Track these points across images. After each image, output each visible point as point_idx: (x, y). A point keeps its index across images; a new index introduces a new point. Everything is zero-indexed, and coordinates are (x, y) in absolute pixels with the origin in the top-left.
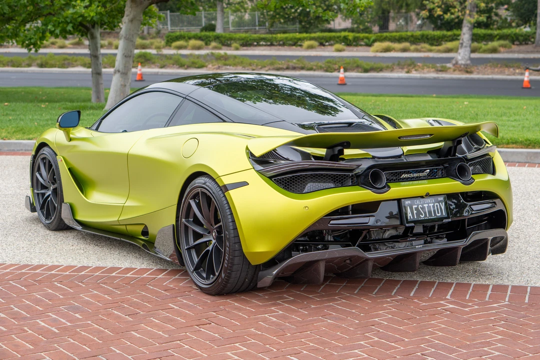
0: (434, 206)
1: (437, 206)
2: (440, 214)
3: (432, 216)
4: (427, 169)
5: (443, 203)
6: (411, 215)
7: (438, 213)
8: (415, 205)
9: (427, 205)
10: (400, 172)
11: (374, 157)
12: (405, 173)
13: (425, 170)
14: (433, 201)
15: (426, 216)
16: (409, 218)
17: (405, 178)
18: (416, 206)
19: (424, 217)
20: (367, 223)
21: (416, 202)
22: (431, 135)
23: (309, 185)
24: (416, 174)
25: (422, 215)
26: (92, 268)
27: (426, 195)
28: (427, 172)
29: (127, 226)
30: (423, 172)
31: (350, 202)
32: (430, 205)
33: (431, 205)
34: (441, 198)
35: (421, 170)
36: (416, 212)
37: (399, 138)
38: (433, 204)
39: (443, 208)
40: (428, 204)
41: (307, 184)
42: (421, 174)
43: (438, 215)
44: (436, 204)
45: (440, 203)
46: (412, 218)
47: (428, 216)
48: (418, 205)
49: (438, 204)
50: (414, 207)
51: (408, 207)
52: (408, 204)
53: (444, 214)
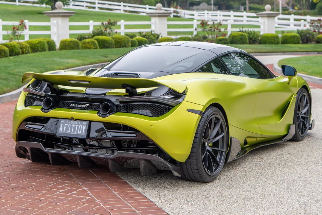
0: (78, 127)
1: (80, 127)
3: (75, 133)
5: (85, 126)
7: (80, 132)
8: (67, 124)
9: (74, 125)
14: (79, 123)
15: (71, 131)
16: (60, 131)
17: (72, 107)
18: (67, 125)
19: (69, 132)
20: (41, 130)
21: (68, 122)
24: (80, 105)
25: (69, 131)
28: (87, 105)
30: (85, 105)
32: (76, 125)
33: (77, 126)
34: (85, 123)
35: (84, 103)
36: (66, 128)
38: (78, 126)
39: (84, 129)
40: (75, 124)
44: (80, 126)
45: (83, 126)
46: (62, 131)
47: (72, 132)
48: (68, 124)
49: (81, 126)
50: (66, 125)
51: (62, 124)
52: (63, 123)
53: (83, 133)
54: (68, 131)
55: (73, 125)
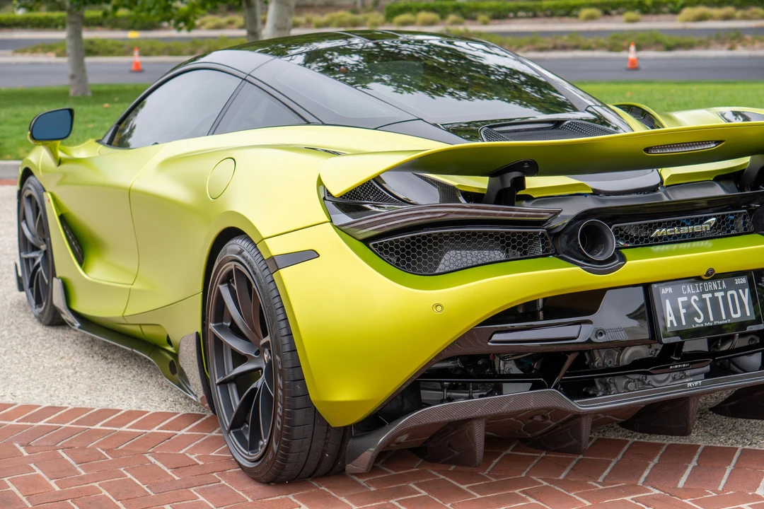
0: (724, 298)
1: (732, 296)
2: (739, 315)
3: (722, 320)
4: (710, 217)
5: (747, 290)
6: (673, 318)
7: (736, 312)
8: (684, 296)
9: (710, 295)
10: (650, 225)
11: (596, 193)
12: (660, 225)
13: (706, 218)
14: (724, 286)
15: (707, 318)
16: (669, 325)
17: (661, 238)
18: (685, 299)
19: (703, 323)
20: (575, 338)
21: (686, 290)
22: (718, 142)
23: (446, 256)
24: (686, 228)
25: (699, 318)
26: (65, 411)
27: (707, 274)
28: (710, 223)
29: (143, 327)
30: (701, 223)
31: (540, 292)
32: (716, 294)
33: (719, 295)
34: (743, 280)
35: (697, 219)
36: (684, 311)
37: (647, 150)
38: (722, 294)
39: (746, 300)
40: (713, 292)
41: (442, 254)
42: (697, 228)
43: (734, 316)
44: (729, 293)
45: (740, 291)
46: (675, 325)
47: (712, 319)
48: (689, 296)
49: (734, 292)
50: (680, 300)
51: (667, 301)
52: (668, 295)
53: (748, 314)
54: (696, 319)
55: (707, 296)
